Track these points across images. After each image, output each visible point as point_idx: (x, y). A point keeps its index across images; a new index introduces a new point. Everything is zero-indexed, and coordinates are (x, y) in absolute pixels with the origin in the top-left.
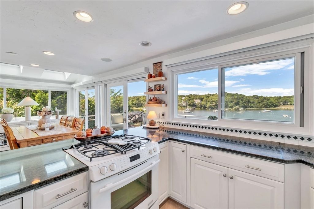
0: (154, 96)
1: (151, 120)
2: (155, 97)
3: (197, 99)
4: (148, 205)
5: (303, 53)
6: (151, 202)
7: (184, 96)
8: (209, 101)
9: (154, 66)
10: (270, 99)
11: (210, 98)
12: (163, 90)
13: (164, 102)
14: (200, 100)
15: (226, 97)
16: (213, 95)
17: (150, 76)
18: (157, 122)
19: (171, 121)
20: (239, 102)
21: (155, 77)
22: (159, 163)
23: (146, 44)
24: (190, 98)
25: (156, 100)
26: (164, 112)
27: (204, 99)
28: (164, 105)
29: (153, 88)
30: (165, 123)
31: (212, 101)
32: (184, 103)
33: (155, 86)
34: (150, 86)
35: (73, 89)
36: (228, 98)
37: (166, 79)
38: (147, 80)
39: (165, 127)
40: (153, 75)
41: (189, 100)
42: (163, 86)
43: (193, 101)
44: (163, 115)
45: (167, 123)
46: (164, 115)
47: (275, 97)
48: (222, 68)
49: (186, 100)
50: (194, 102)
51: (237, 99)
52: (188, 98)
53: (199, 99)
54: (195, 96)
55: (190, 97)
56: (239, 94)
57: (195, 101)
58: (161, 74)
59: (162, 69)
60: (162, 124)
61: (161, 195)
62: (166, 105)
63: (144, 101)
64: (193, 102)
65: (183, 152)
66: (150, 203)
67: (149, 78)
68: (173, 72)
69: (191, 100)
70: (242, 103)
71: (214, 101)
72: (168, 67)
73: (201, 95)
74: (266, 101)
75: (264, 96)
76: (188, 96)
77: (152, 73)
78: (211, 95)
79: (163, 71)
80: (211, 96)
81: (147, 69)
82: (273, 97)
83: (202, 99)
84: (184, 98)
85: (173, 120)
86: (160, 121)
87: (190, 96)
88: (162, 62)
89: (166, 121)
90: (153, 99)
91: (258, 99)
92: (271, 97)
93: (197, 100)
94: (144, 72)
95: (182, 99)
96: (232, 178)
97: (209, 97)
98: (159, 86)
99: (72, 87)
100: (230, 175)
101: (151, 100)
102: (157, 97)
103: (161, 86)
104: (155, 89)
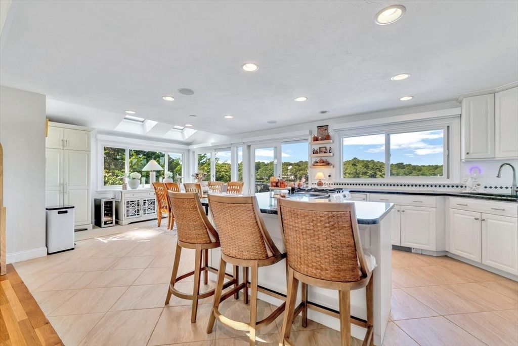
0: (320, 158)
1: (319, 181)
5: (448, 127)
7: (291, 164)
9: (318, 129)
10: (421, 169)
12: (330, 153)
13: (331, 163)
15: (357, 166)
17: (316, 139)
20: (375, 173)
21: (321, 140)
23: (324, 112)
24: (300, 168)
26: (330, 174)
28: (331, 167)
29: (318, 151)
32: (291, 175)
33: (320, 148)
34: (315, 149)
35: (189, 150)
36: (358, 167)
37: (333, 142)
38: (312, 143)
40: (319, 138)
41: (299, 170)
42: (330, 149)
43: (305, 172)
45: (333, 184)
46: (330, 177)
47: (429, 166)
49: (294, 170)
51: (373, 169)
52: (297, 167)
55: (299, 166)
56: (376, 160)
58: (328, 137)
59: (328, 133)
60: (329, 185)
62: (334, 167)
67: (314, 141)
68: (339, 135)
69: (301, 170)
70: (380, 175)
74: (416, 172)
75: (413, 165)
76: (297, 164)
77: (317, 135)
81: (311, 132)
82: (426, 166)
84: (290, 167)
86: (326, 183)
88: (328, 126)
90: (320, 161)
91: (404, 170)
92: (424, 166)
94: (308, 134)
95: (287, 170)
96: (403, 211)
98: (326, 149)
99: (189, 148)
100: (402, 210)
101: (317, 162)
102: (324, 159)
103: (328, 149)
104: (321, 152)
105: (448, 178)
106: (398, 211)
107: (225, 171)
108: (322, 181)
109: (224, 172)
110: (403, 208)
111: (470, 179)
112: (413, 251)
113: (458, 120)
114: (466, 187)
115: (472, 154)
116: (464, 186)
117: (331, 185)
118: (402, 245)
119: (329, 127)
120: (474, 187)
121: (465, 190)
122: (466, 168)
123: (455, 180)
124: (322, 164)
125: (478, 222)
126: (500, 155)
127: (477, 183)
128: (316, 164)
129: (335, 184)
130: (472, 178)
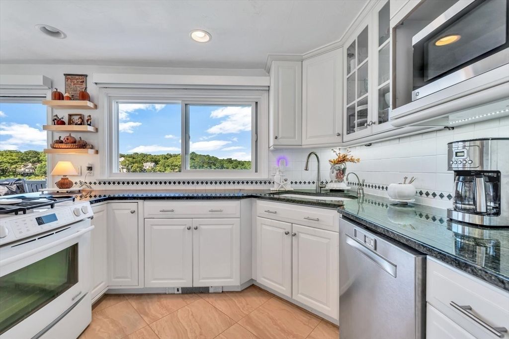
0: (68, 135)
1: (62, 179)
2: (70, 135)
3: (147, 161)
4: (73, 299)
5: (257, 103)
6: (78, 295)
7: (123, 156)
8: (168, 166)
9: (67, 79)
11: (170, 161)
12: (90, 125)
13: (92, 145)
14: (154, 163)
16: (175, 156)
17: (59, 96)
18: (76, 183)
19: (106, 178)
21: (69, 98)
22: (92, 231)
23: (55, 33)
24: (134, 160)
25: (75, 142)
26: (92, 165)
27: (160, 163)
28: (91, 151)
29: (66, 120)
30: (95, 183)
31: (173, 166)
32: (123, 168)
33: (70, 116)
34: (56, 116)
36: (196, 161)
37: (96, 106)
38: (49, 102)
39: (95, 189)
40: (65, 95)
41: (134, 163)
42: (89, 118)
43: (140, 165)
44: (90, 168)
45: (97, 182)
46: (91, 170)
48: (186, 105)
49: (127, 162)
50: (143, 166)
52: (131, 159)
53: (152, 161)
54: (145, 156)
55: (134, 158)
57: (144, 164)
58: (84, 96)
59: (86, 88)
60: (88, 184)
61: (94, 289)
62: (97, 152)
63: (12, 164)
64: (140, 167)
65: (132, 213)
66: (76, 297)
68: (109, 96)
71: (177, 166)
72: (100, 87)
73: (155, 156)
74: (240, 166)
76: (131, 156)
77: (62, 90)
78: (171, 156)
79: (89, 91)
80: (172, 158)
81: (48, 83)
83: (156, 162)
84: (122, 159)
85: (110, 177)
86: (83, 180)
87: (135, 156)
88: (86, 76)
89: (96, 180)
90: (68, 139)
93: (148, 163)
94: (41, 85)
97: (168, 159)
98: (81, 118)
100: (194, 226)
101: (62, 142)
102: (76, 136)
103: (86, 118)
104: (71, 122)
105: (256, 171)
106: (189, 229)
107: (11, 161)
108: (70, 179)
109: (9, 163)
110: (195, 223)
111: (278, 173)
112: (211, 290)
113: (266, 95)
114: (273, 183)
115: (281, 138)
116: (272, 182)
117: (93, 186)
118: (195, 286)
119: (88, 78)
120: (282, 184)
121: (273, 187)
122: (274, 158)
123: (263, 175)
124: (69, 146)
125: (288, 238)
126: (307, 142)
127: (284, 178)
128: (57, 145)
129: (100, 183)
130: (280, 171)
